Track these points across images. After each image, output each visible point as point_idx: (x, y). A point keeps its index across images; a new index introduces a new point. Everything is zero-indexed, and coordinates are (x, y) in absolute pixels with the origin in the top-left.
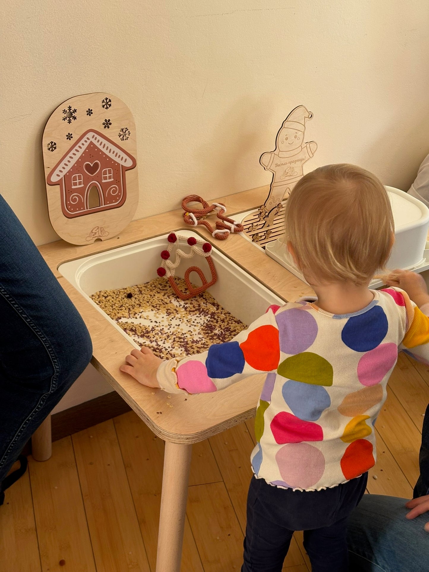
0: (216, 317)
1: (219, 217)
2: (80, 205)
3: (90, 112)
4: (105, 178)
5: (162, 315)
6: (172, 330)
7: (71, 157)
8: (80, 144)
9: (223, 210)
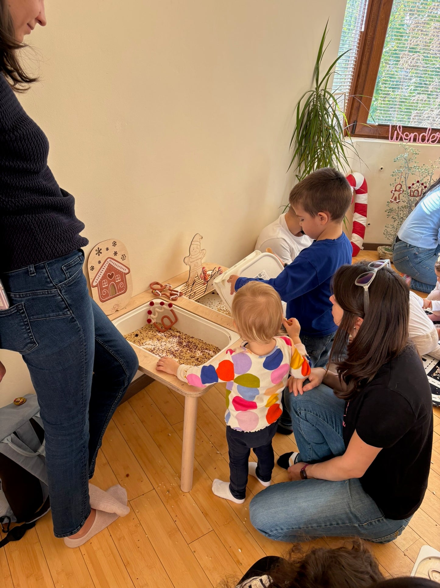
0: (181, 337)
1: (170, 290)
2: (107, 295)
3: (107, 249)
4: (117, 280)
5: (156, 342)
6: (163, 347)
7: (101, 272)
8: (104, 265)
9: (170, 287)
